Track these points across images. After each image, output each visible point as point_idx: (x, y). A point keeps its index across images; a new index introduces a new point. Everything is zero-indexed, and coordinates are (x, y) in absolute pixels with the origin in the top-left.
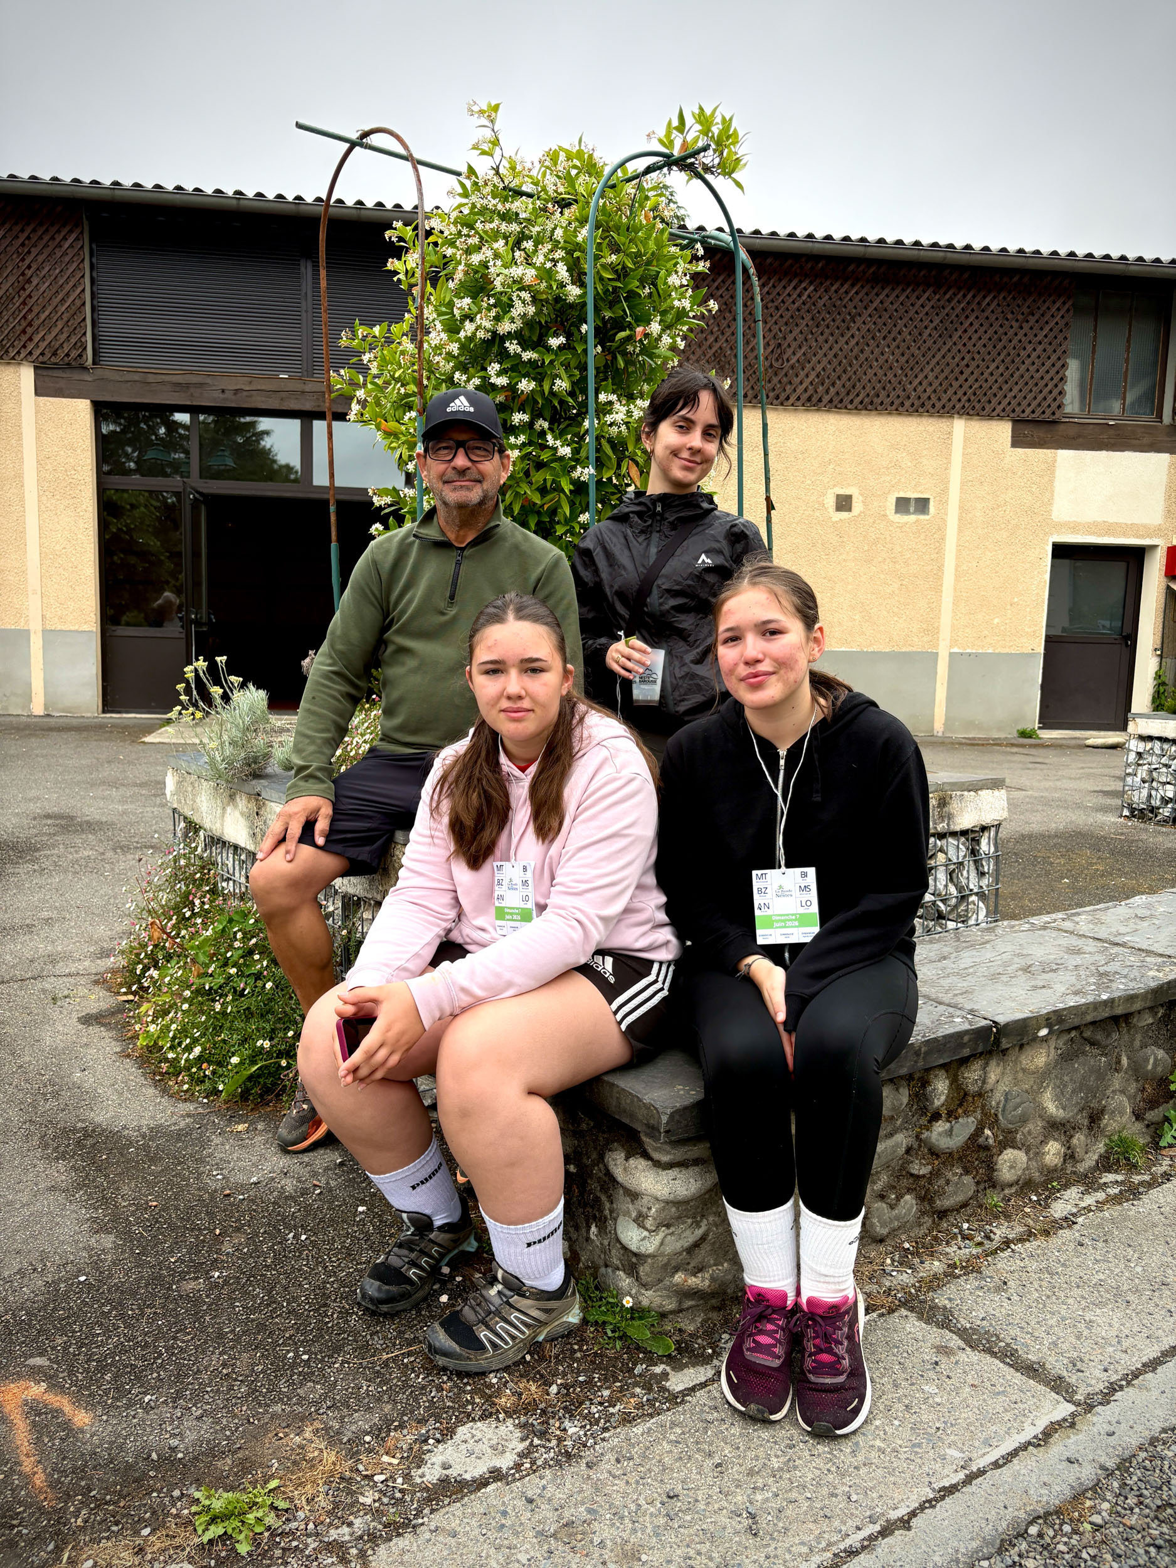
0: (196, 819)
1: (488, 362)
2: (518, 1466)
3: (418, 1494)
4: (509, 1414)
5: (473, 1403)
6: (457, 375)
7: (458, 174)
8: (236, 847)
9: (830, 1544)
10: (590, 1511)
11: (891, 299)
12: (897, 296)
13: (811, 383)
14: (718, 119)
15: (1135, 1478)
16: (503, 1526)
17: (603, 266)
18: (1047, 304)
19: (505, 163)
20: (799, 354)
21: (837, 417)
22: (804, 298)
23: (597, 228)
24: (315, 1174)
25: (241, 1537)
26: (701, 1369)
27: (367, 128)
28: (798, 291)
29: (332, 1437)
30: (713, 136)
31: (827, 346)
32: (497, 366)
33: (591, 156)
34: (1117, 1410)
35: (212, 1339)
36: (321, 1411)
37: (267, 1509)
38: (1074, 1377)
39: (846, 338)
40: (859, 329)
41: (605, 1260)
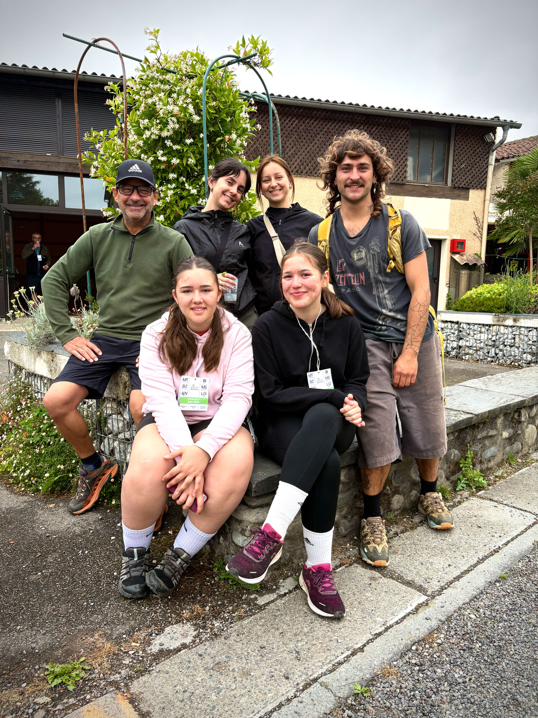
0: (21, 365)
1: (156, 150)
2: (194, 642)
3: (150, 658)
4: (188, 620)
5: (171, 617)
6: (143, 155)
7: (140, 61)
8: (42, 377)
9: (331, 661)
10: (227, 657)
11: (332, 127)
12: (335, 126)
13: (298, 164)
14: (260, 42)
15: (453, 624)
16: (189, 667)
17: (210, 107)
18: (398, 133)
19: (162, 57)
20: (292, 151)
21: (310, 180)
22: (294, 125)
23: (207, 89)
24: (89, 524)
25: (70, 683)
26: (272, 595)
27: (97, 38)
28: (291, 122)
29: (109, 638)
30: (258, 50)
31: (304, 148)
32: (161, 152)
33: (202, 56)
34: (445, 597)
35: (47, 600)
36: (102, 626)
37: (80, 670)
38: (427, 585)
39: (312, 145)
40: (318, 140)
41: (227, 551)
